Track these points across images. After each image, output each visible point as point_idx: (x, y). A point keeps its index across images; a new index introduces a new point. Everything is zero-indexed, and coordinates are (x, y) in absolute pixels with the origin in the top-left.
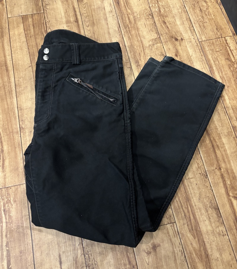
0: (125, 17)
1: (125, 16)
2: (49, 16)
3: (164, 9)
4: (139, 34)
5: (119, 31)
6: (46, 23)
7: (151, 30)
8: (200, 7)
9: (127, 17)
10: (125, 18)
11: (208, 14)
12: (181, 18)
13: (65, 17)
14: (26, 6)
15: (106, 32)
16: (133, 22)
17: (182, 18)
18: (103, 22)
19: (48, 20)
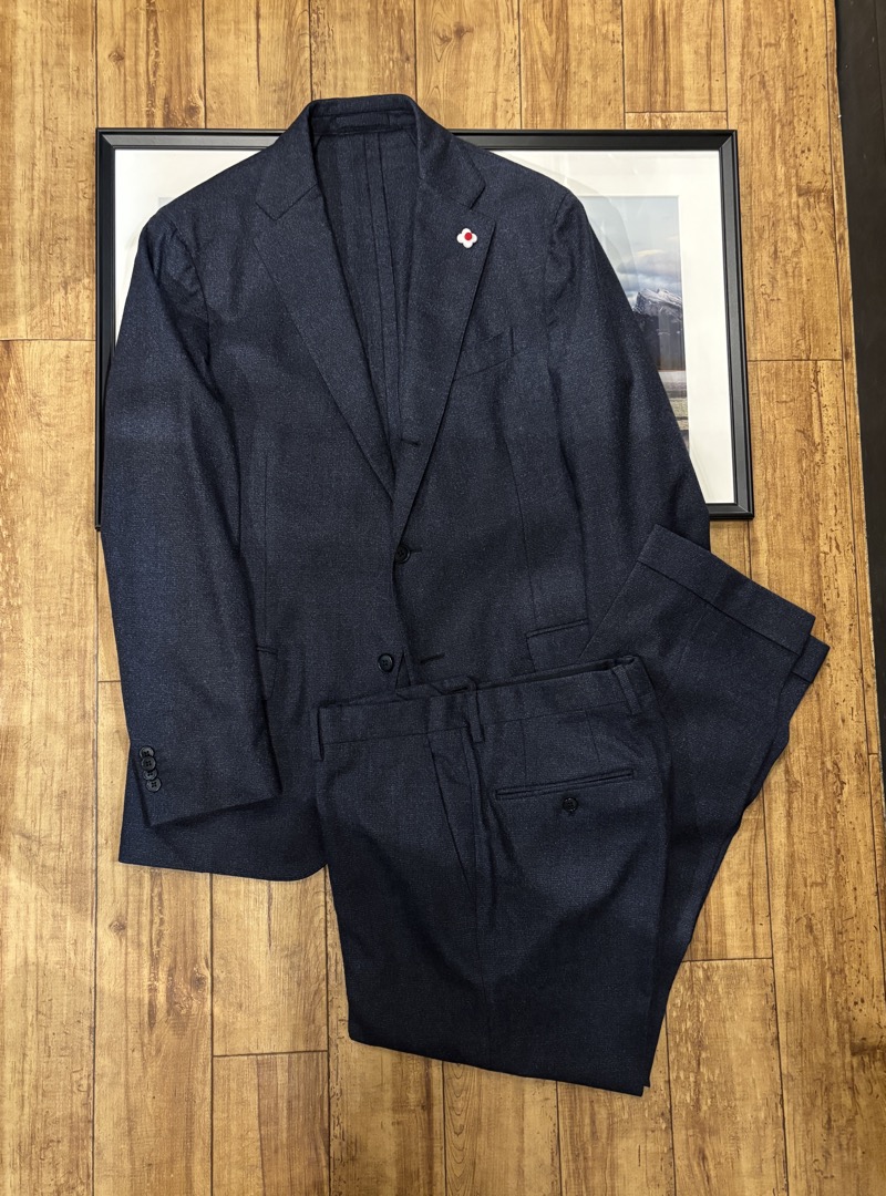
0: (581, 1110)
1: (584, 1105)
2: (343, 1072)
3: (712, 1098)
4: (613, 1188)
5: (552, 1165)
6: (329, 1099)
7: (654, 1178)
8: (830, 1110)
9: (588, 1112)
10: (581, 1114)
11: (848, 1144)
12: (758, 1149)
13: (394, 1085)
14: (275, 1020)
15: (512, 1164)
16: (604, 1135)
17: (762, 1149)
18: (509, 1122)
19: (338, 1087)
